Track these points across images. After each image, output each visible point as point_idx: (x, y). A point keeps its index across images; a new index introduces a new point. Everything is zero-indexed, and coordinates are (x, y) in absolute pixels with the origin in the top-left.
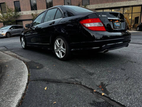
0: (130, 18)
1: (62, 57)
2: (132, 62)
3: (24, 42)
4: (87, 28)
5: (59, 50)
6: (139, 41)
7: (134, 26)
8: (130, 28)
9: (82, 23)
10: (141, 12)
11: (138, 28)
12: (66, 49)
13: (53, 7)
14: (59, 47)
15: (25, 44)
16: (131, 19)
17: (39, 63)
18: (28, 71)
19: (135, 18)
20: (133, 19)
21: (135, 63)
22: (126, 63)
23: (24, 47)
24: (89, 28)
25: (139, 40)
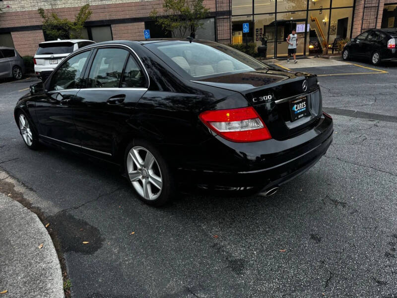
0: (326, 20)
1: (152, 197)
2: (335, 202)
3: (28, 130)
4: (222, 135)
5: (143, 177)
6: (349, 102)
7: (334, 44)
8: (324, 49)
9: (206, 120)
10: (354, 7)
11: (346, 53)
12: (163, 180)
13: (116, 42)
14: (140, 169)
15: (33, 136)
16: (327, 24)
17: (86, 224)
18: (59, 266)
19: (339, 21)
20: (334, 22)
21: (344, 205)
22: (321, 208)
23: (30, 144)
24: (225, 135)
25: (351, 99)
